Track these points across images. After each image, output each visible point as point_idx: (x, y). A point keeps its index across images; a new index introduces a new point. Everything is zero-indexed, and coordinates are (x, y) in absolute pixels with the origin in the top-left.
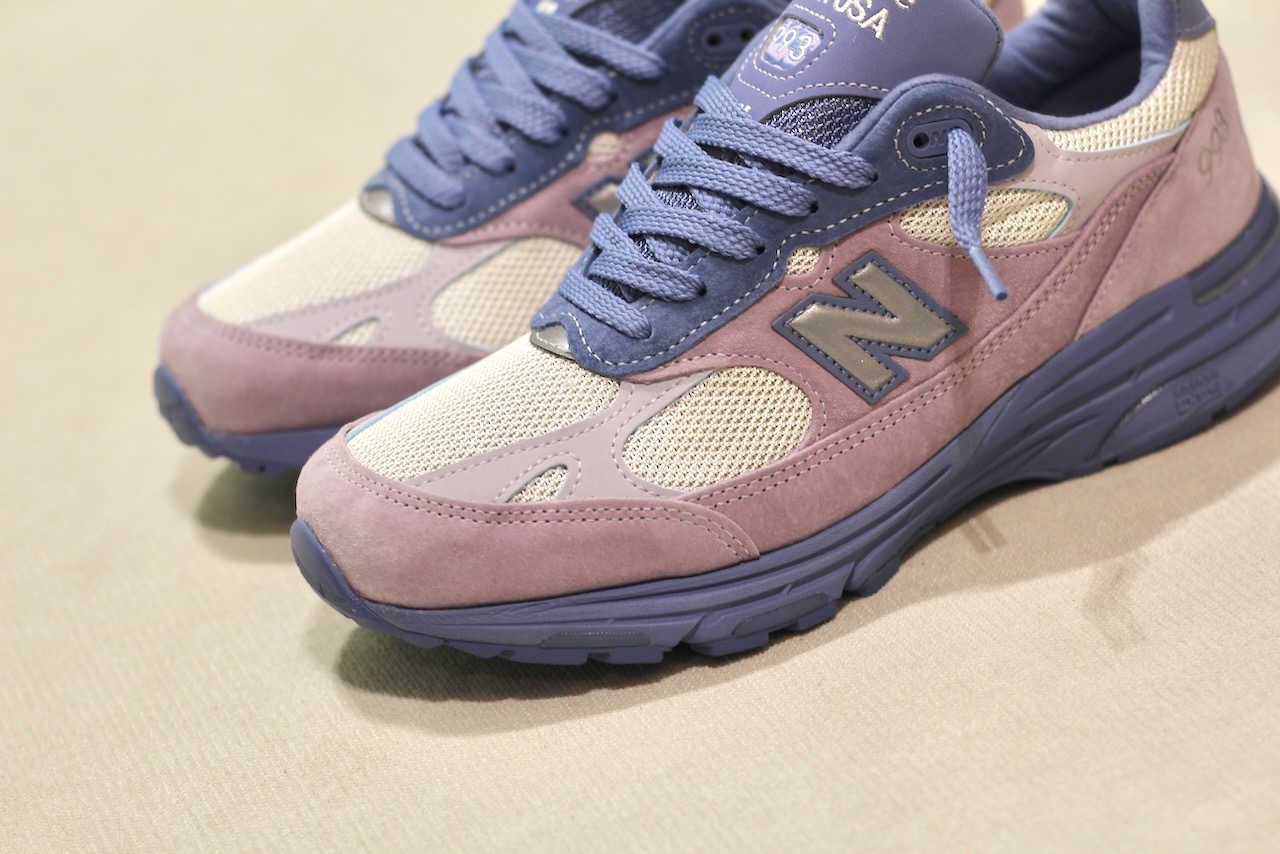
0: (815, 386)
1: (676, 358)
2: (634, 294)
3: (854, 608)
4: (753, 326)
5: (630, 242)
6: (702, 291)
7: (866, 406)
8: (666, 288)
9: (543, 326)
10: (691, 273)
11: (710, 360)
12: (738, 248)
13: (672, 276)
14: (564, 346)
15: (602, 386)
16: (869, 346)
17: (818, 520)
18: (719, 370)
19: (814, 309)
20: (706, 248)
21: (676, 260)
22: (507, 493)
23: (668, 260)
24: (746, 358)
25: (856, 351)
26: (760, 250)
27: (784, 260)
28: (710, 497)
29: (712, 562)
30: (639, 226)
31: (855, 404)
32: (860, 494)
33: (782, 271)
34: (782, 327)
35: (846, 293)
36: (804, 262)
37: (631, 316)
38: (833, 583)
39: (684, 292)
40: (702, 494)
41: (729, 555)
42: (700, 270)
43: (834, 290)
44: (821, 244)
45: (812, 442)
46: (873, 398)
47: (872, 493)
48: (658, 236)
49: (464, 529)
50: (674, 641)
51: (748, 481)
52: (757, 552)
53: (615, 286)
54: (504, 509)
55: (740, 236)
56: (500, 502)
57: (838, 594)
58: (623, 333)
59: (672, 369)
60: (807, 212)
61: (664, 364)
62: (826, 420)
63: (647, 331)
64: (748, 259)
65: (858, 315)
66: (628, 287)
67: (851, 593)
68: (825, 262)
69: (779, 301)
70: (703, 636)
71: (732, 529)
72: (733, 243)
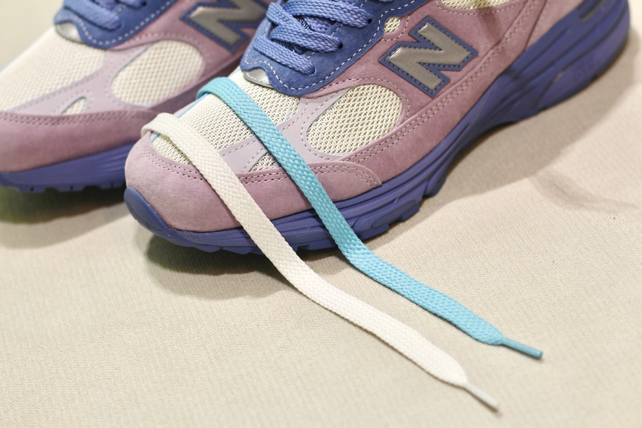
0: (403, 91)
1: (329, 83)
2: (303, 50)
3: (428, 203)
4: (368, 63)
5: (295, 20)
6: (340, 46)
7: (429, 99)
8: (321, 46)
10: (334, 36)
11: (348, 83)
12: (359, 22)
13: (324, 39)
14: (265, 80)
15: (290, 101)
16: (429, 66)
17: (410, 162)
18: (353, 88)
19: (399, 51)
20: (341, 22)
21: (323, 29)
22: (249, 166)
23: (319, 30)
24: (366, 80)
25: (422, 69)
26: (370, 21)
27: (383, 26)
28: (354, 158)
29: (359, 191)
30: (299, 11)
31: (424, 98)
32: (429, 146)
33: (382, 31)
34: (384, 61)
35: (416, 40)
36: (393, 25)
37: (302, 62)
38: (420, 191)
39: (331, 47)
40: (351, 156)
41: (368, 186)
42: (339, 34)
43: (410, 39)
44: (401, 15)
45: (404, 121)
46: (432, 94)
47: (434, 144)
48: (311, 16)
51: (374, 146)
53: (290, 45)
54: (249, 175)
55: (359, 15)
56: (247, 171)
57: (421, 198)
58: (299, 72)
59: (328, 89)
61: (323, 87)
62: (410, 108)
63: (312, 70)
64: (365, 27)
65: (423, 50)
66: (298, 46)
67: (427, 196)
68: (404, 24)
69: (381, 48)
71: (368, 173)
72: (355, 19)
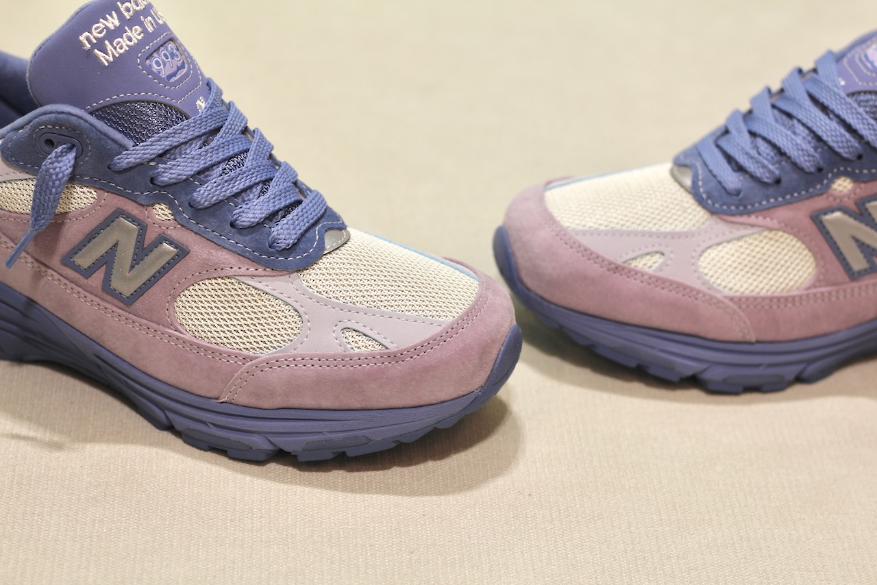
0: (823, 257)
1: (749, 213)
2: (740, 169)
3: (798, 388)
4: (799, 212)
5: (747, 136)
6: (778, 181)
7: (847, 279)
8: (758, 172)
9: (681, 164)
10: (777, 168)
11: (768, 222)
12: (807, 164)
13: (764, 167)
14: (688, 182)
15: (700, 214)
16: (862, 246)
17: (796, 334)
18: (771, 230)
19: (838, 214)
20: (789, 158)
21: (769, 158)
22: (626, 258)
23: (765, 155)
24: (789, 228)
25: (854, 245)
26: (820, 170)
27: (831, 181)
28: (739, 301)
29: (727, 337)
30: (757, 128)
31: (842, 275)
32: (825, 327)
33: (828, 186)
34: (816, 219)
35: (860, 212)
36: (843, 185)
37: (732, 180)
38: (791, 372)
39: (767, 178)
40: (735, 297)
41: (737, 336)
42: (782, 169)
43: (853, 207)
44: (856, 178)
45: (809, 288)
46: (853, 276)
47: (833, 328)
48: (764, 139)
49: (594, 269)
50: (689, 373)
51: (764, 299)
52: (753, 339)
53: (729, 159)
54: (620, 266)
55: (811, 158)
56: (619, 261)
57: (791, 377)
58: (724, 188)
59: (744, 219)
60: (854, 158)
61: (741, 214)
62: (822, 279)
63: (738, 192)
64: (810, 173)
66: (737, 163)
67: (800, 379)
68: (855, 190)
69: (819, 203)
70: (707, 376)
71: (745, 323)
72: (805, 161)
